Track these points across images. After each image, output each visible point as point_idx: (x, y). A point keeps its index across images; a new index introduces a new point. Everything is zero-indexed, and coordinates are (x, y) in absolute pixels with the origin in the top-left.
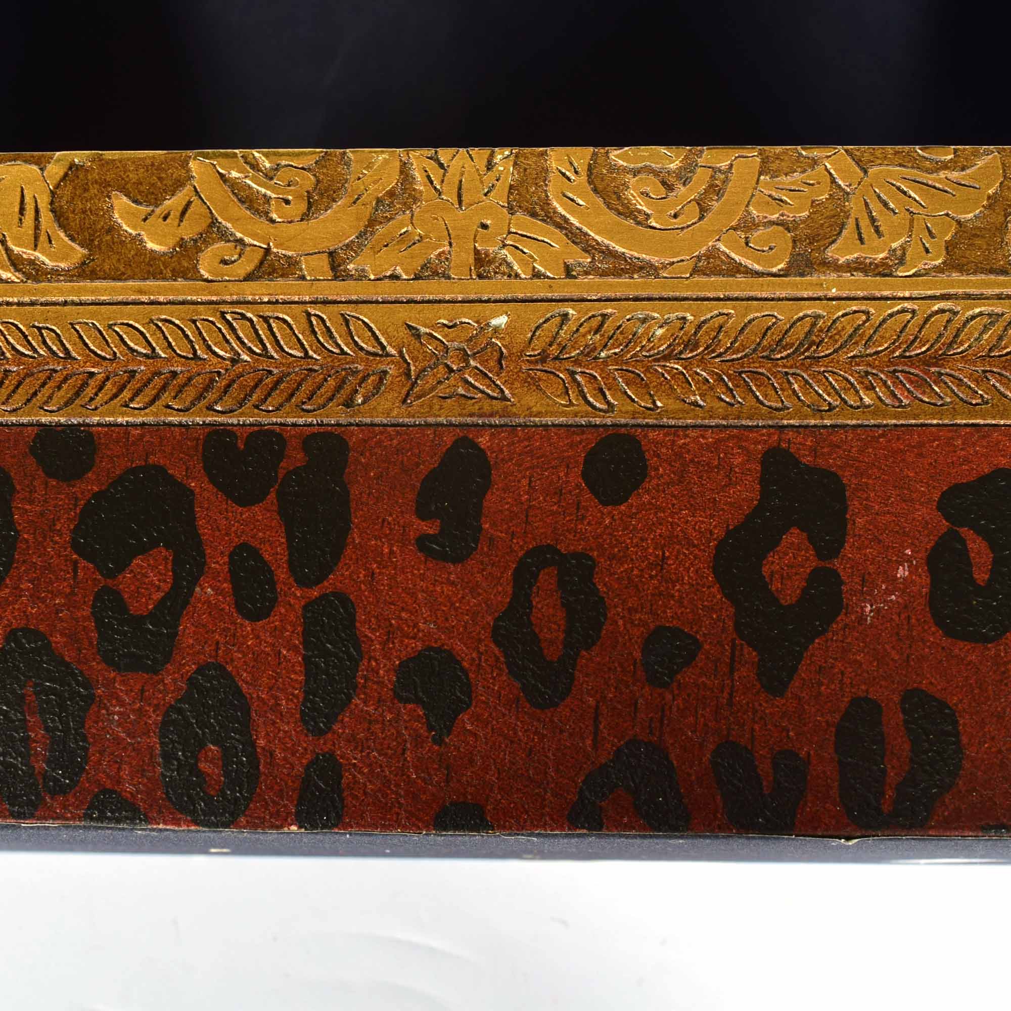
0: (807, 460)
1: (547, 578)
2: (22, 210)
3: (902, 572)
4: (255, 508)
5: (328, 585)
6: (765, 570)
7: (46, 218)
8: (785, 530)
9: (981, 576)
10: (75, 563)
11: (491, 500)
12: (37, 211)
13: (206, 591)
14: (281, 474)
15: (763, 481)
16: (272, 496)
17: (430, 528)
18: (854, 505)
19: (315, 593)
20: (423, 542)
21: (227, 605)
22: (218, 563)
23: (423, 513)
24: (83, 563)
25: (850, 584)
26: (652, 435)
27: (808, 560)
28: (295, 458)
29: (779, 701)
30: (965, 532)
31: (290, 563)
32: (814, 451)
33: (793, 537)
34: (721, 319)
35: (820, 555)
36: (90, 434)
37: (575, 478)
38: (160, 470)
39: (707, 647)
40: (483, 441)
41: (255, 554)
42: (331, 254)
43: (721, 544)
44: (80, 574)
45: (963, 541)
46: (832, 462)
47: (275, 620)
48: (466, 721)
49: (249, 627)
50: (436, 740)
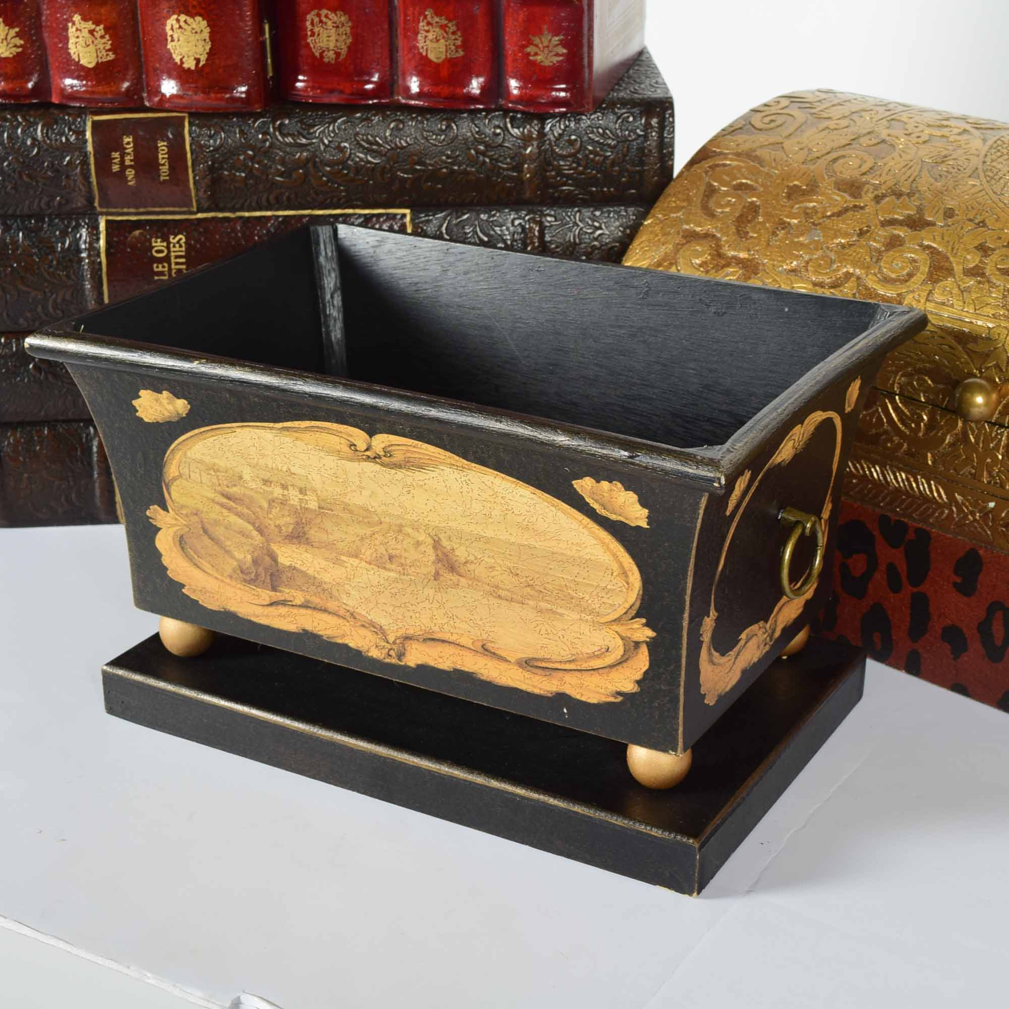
1: (999, 615)
4: (896, 551)
5: (921, 589)
11: (981, 577)
13: (877, 576)
14: (906, 540)
16: (903, 547)
17: (959, 580)
19: (915, 590)
20: (955, 584)
21: (885, 584)
22: (883, 566)
23: (956, 572)
28: (911, 535)
31: (907, 575)
38: (863, 524)
40: (981, 552)
41: (895, 568)
47: (901, 595)
48: (964, 656)
49: (891, 595)
50: (954, 659)
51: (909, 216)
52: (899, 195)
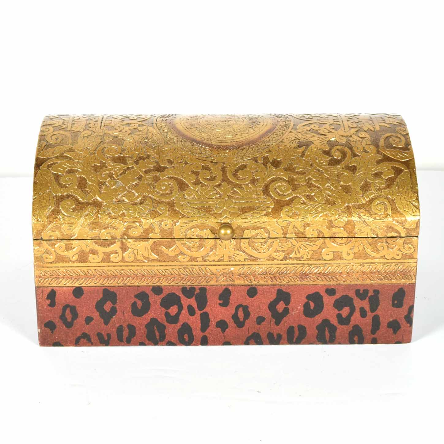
0: (285, 291)
1: (241, 309)
2: (145, 249)
3: (299, 308)
4: (191, 299)
5: (204, 310)
6: (277, 308)
7: (150, 251)
8: (280, 301)
9: (312, 308)
10: (161, 308)
11: (231, 297)
12: (148, 250)
13: (183, 312)
14: (195, 294)
15: (277, 294)
16: (194, 297)
17: (221, 302)
18: (292, 297)
19: (202, 312)
20: (220, 304)
21: (187, 314)
22: (185, 307)
23: (220, 299)
24: (162, 308)
25: (290, 309)
26: (259, 287)
27: (284, 306)
28: (197, 291)
29: (278, 326)
30: (310, 302)
31: (198, 307)
32: (286, 289)
33: (282, 302)
34: (270, 268)
35: (286, 305)
36: (162, 289)
37: (246, 294)
38: (174, 294)
39: (267, 319)
40: (230, 288)
41: (191, 306)
42: (202, 257)
43: (269, 304)
44: (162, 309)
45: (309, 303)
46: (288, 291)
47: (195, 316)
48: (227, 330)
49: (191, 317)
50: (223, 333)
51: (154, 167)
52: (143, 159)
